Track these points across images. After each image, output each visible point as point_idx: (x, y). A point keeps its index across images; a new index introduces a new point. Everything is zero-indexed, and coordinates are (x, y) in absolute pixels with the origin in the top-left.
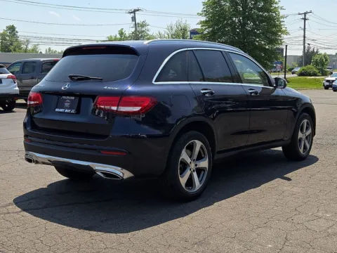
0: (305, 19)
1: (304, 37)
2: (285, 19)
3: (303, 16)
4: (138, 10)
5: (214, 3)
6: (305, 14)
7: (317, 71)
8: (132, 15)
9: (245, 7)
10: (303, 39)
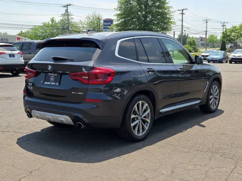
0: (183, 14)
1: (182, 26)
2: (173, 14)
3: (181, 12)
4: (69, 5)
5: (126, 2)
6: (183, 10)
7: (192, 49)
8: (66, 8)
9: (146, 5)
10: (181, 27)
